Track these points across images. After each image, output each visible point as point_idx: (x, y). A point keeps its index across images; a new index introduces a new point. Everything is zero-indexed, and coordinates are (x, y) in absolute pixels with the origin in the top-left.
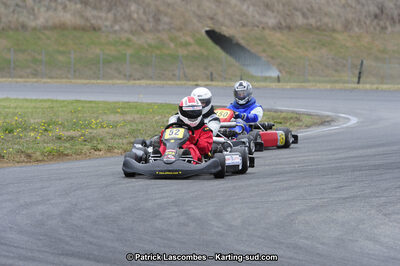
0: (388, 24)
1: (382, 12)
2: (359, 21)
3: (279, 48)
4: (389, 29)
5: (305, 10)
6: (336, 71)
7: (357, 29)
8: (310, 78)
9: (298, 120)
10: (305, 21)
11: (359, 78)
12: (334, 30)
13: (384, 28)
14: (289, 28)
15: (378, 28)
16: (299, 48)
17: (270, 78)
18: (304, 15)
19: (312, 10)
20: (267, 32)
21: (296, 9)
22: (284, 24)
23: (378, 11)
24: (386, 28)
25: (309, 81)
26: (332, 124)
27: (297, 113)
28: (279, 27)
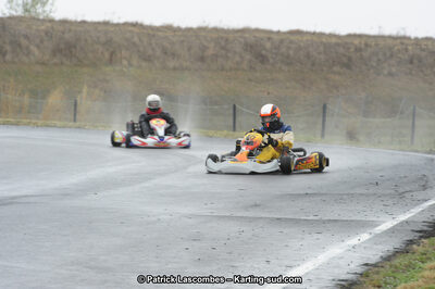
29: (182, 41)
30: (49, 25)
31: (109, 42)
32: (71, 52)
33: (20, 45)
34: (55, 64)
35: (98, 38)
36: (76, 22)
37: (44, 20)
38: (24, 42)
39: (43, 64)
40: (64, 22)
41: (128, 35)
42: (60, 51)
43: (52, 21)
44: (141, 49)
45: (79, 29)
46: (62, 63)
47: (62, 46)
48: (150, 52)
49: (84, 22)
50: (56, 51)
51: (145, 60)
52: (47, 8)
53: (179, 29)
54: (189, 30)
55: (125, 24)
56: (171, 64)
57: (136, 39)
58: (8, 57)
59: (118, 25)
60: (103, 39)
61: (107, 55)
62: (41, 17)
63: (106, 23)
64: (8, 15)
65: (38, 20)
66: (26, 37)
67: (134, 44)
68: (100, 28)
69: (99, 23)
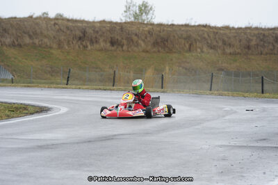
0: (88, 44)
1: (84, 35)
2: (69, 41)
3: (13, 59)
4: (89, 47)
5: (31, 33)
6: (52, 75)
7: (67, 48)
8: (34, 80)
9: (25, 109)
10: (31, 41)
11: (68, 81)
12: (51, 48)
13: (86, 47)
14: (20, 46)
15: (81, 46)
16: (26, 59)
17: (6, 79)
18: (30, 37)
19: (35, 33)
20: (5, 48)
21: (25, 33)
22: (16, 43)
23: (82, 35)
24: (87, 47)
25: (33, 83)
26: (49, 112)
27: (24, 104)
28: (13, 45)
29: (235, 37)
30: (151, 27)
31: (188, 38)
32: (164, 44)
33: (132, 40)
34: (154, 52)
35: (182, 35)
36: (168, 25)
37: (147, 24)
38: (135, 38)
39: (147, 52)
40: (160, 25)
41: (201, 33)
42: (157, 43)
43: (152, 24)
44: (209, 42)
45: (170, 29)
46: (159, 51)
47: (159, 40)
48: (215, 43)
49: (173, 25)
50: (156, 44)
51: (211, 48)
52: (149, 16)
53: (233, 28)
54: (240, 29)
55: (199, 26)
56: (228, 50)
57: (206, 35)
58: (125, 48)
59: (194, 26)
60: (185, 36)
61: (187, 46)
62: (146, 22)
63: (187, 25)
64: (124, 21)
65: (144, 24)
66: (136, 35)
67: (204, 38)
68: (183, 29)
69: (182, 25)
